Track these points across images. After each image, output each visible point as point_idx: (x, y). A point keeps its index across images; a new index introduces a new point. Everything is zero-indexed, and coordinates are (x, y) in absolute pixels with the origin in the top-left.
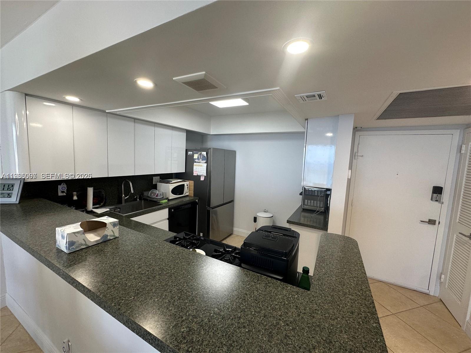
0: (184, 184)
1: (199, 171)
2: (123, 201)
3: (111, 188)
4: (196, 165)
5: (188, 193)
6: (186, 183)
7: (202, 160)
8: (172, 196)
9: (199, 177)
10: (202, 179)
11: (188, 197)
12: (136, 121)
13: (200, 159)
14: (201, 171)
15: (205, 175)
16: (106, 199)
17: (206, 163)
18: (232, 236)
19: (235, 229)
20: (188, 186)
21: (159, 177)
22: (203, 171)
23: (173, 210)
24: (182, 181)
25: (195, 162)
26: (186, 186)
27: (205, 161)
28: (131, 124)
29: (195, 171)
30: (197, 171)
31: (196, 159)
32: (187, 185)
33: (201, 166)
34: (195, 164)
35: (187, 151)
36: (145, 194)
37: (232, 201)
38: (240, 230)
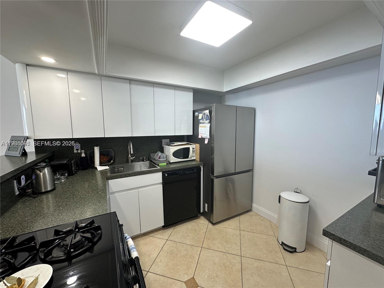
0: (189, 148)
1: (204, 133)
2: (130, 161)
3: (119, 148)
4: (201, 127)
5: (195, 157)
6: (191, 147)
7: (206, 120)
8: (173, 159)
9: (203, 139)
10: (206, 142)
11: (195, 161)
12: (132, 82)
13: (204, 119)
14: (205, 133)
15: (208, 137)
16: (114, 158)
17: (209, 123)
18: (250, 213)
19: (254, 205)
20: (195, 149)
21: (168, 140)
22: (206, 133)
23: (166, 175)
24: (187, 144)
25: (201, 123)
26: (191, 150)
27: (208, 121)
28: (127, 86)
29: (200, 133)
30: (201, 134)
31: (201, 119)
32: (193, 149)
33: (205, 127)
34: (200, 125)
35: (194, 112)
36: (152, 155)
37: (250, 170)
38: (261, 208)
